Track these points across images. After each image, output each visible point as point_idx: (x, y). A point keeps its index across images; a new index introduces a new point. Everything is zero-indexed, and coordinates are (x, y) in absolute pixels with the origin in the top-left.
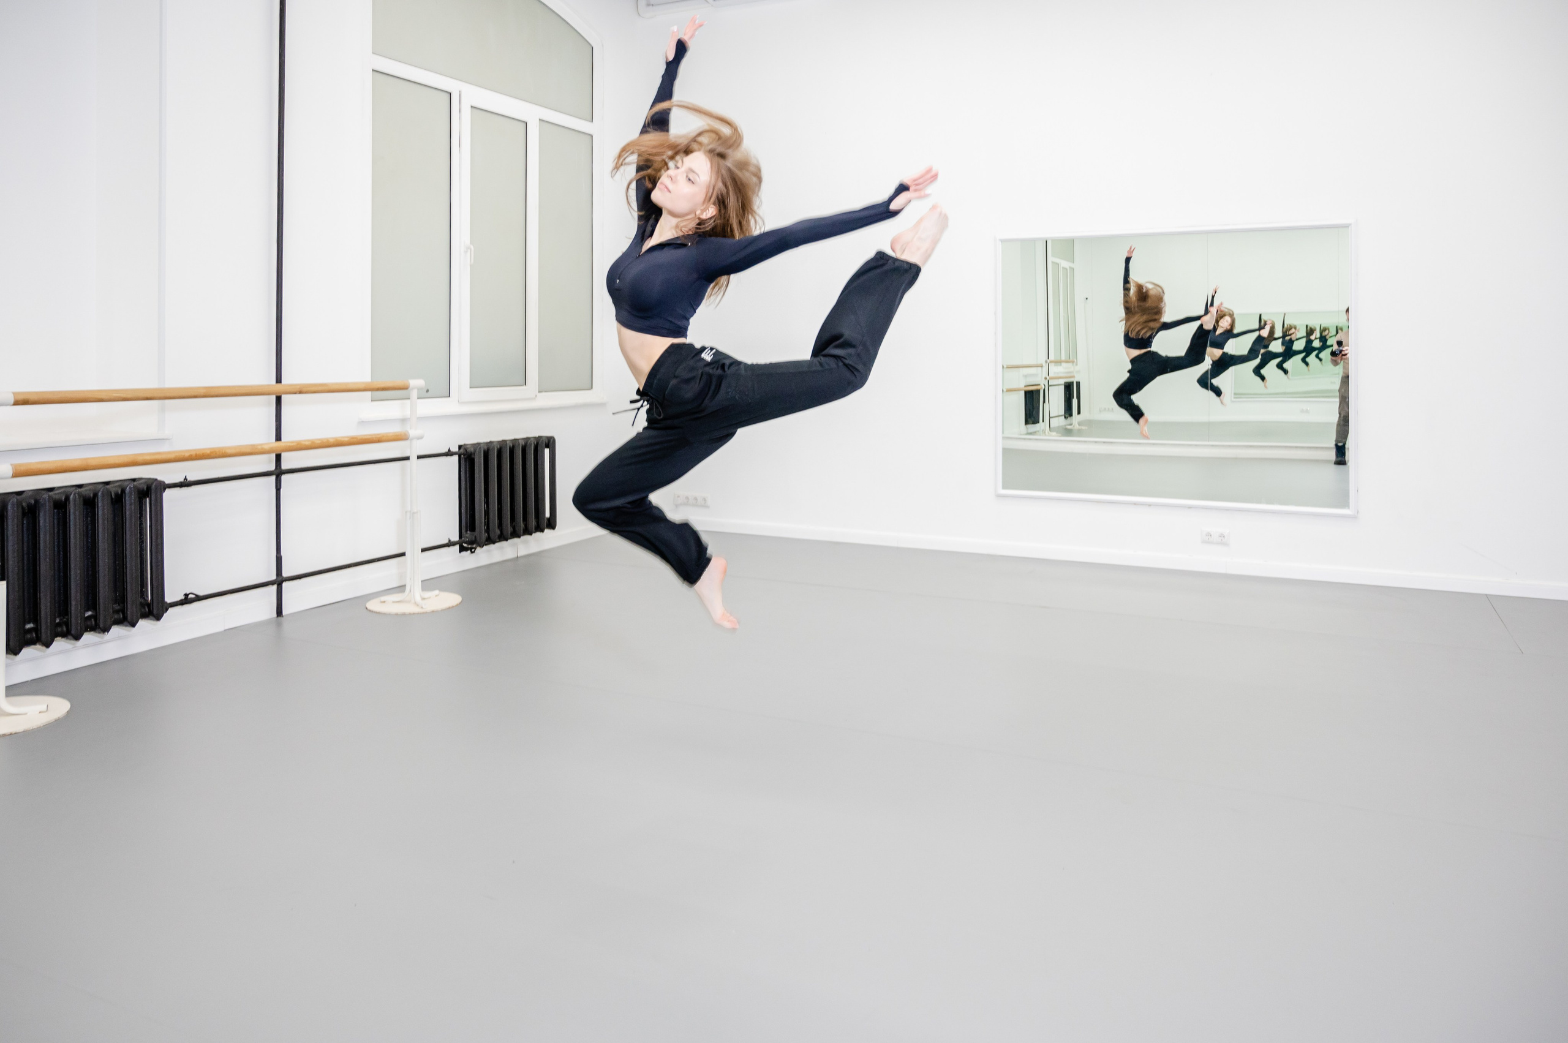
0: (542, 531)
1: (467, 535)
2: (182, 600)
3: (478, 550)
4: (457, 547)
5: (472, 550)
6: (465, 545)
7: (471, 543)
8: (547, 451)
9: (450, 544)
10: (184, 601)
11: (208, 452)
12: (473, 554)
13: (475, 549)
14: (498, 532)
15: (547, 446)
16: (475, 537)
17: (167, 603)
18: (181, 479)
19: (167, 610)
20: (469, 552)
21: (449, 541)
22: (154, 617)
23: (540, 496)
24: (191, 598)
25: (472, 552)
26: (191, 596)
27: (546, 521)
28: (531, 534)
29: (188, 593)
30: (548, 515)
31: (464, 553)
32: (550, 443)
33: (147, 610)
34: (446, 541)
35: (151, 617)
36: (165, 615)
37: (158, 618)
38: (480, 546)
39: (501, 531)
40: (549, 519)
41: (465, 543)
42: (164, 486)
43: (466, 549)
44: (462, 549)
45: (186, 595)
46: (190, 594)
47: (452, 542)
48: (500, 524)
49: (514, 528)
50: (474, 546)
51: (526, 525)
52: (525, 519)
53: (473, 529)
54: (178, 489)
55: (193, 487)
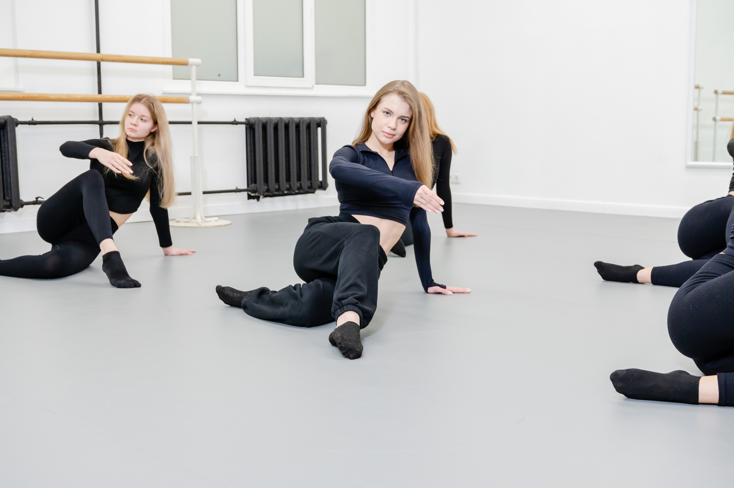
0: (316, 191)
1: (253, 186)
2: (34, 201)
3: (262, 199)
4: (245, 194)
5: (258, 198)
6: (250, 193)
7: (254, 192)
8: (319, 129)
9: (237, 191)
10: (35, 202)
11: (36, 96)
12: (259, 202)
14: (277, 187)
15: (319, 125)
16: (257, 188)
17: (22, 201)
18: (30, 119)
19: (22, 206)
20: (256, 200)
21: (237, 188)
22: (14, 208)
23: (313, 163)
24: (40, 201)
26: (39, 199)
27: (319, 183)
28: (305, 193)
29: (37, 197)
30: (320, 179)
31: (252, 201)
32: (321, 123)
33: (9, 203)
34: (234, 188)
35: (12, 208)
36: (20, 210)
37: (16, 210)
38: (262, 196)
39: (279, 186)
40: (321, 182)
42: (17, 123)
43: (253, 197)
44: (250, 197)
45: (37, 198)
46: (38, 197)
47: (239, 189)
48: (277, 180)
49: (290, 185)
50: (257, 194)
51: (300, 184)
52: (299, 179)
53: (255, 182)
54: (27, 126)
55: (38, 126)
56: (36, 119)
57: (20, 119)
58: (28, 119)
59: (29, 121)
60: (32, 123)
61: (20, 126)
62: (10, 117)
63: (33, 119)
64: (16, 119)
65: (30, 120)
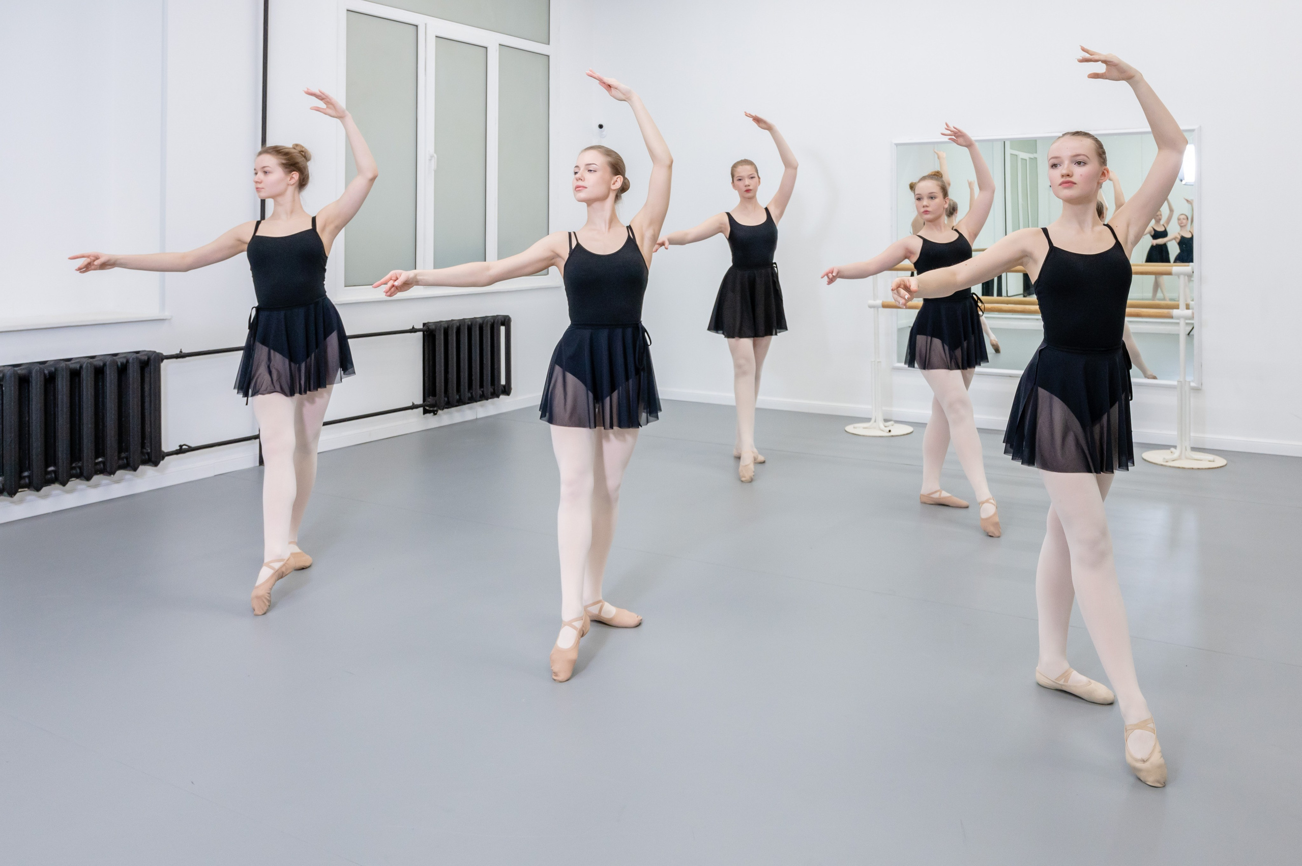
0: (498, 397)
1: (429, 400)
2: (177, 450)
3: (440, 412)
4: (421, 409)
5: (435, 413)
6: (427, 408)
7: (433, 406)
8: (502, 328)
9: (414, 407)
12: (436, 416)
13: (437, 411)
14: (458, 397)
15: (503, 324)
16: (436, 402)
19: (163, 458)
20: (432, 414)
21: (413, 404)
22: (153, 463)
23: (495, 367)
24: (186, 449)
25: (435, 414)
26: (185, 447)
27: (501, 388)
28: (487, 399)
29: (183, 444)
30: (503, 383)
31: (428, 415)
32: (505, 321)
34: (411, 404)
36: (164, 462)
37: (156, 464)
38: (440, 409)
39: (460, 396)
40: (504, 387)
41: (427, 406)
42: (161, 358)
43: (429, 412)
44: (425, 412)
45: (182, 446)
47: (416, 405)
48: (458, 390)
49: (472, 393)
50: (435, 409)
51: (483, 392)
52: (482, 386)
53: (434, 394)
54: (174, 360)
55: (188, 358)
56: (185, 351)
57: (165, 354)
58: (176, 351)
59: (177, 354)
60: (181, 356)
61: (165, 361)
62: (155, 352)
63: (181, 352)
64: (162, 354)
65: (178, 352)
